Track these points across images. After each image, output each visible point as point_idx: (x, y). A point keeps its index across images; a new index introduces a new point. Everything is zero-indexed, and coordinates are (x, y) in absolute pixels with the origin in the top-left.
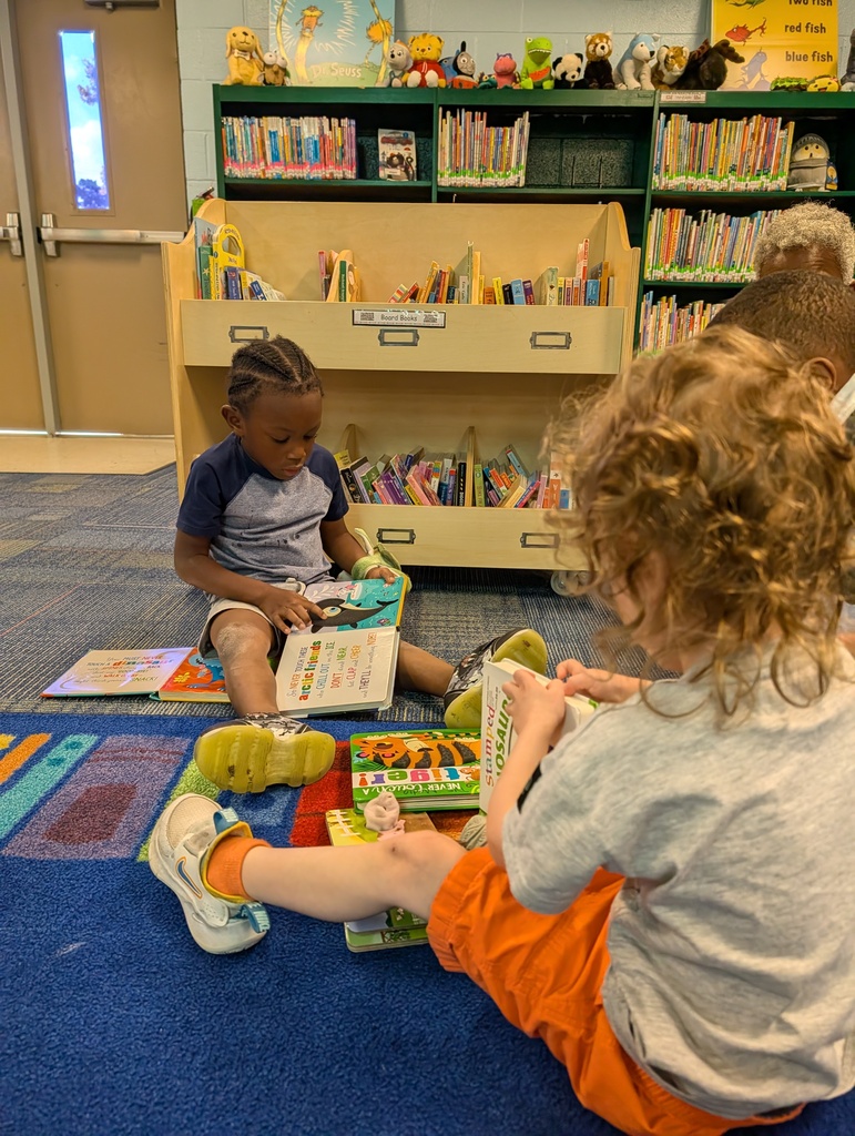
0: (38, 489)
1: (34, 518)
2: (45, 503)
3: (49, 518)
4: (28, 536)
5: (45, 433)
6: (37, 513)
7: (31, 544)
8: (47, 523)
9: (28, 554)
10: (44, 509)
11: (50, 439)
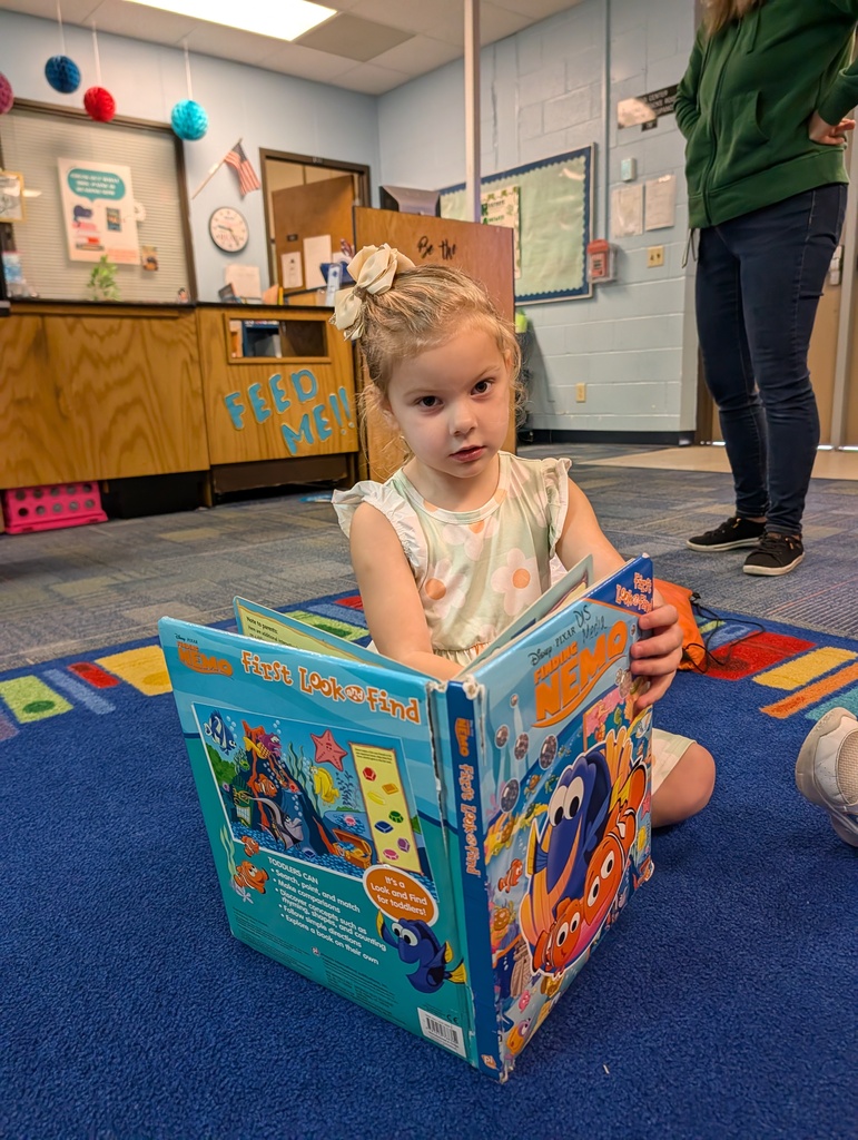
0: (832, 491)
1: (835, 512)
2: (841, 502)
3: (848, 513)
4: (832, 523)
5: (829, 447)
6: (837, 509)
7: (838, 531)
8: (847, 516)
9: (836, 537)
10: (841, 506)
11: (833, 453)
